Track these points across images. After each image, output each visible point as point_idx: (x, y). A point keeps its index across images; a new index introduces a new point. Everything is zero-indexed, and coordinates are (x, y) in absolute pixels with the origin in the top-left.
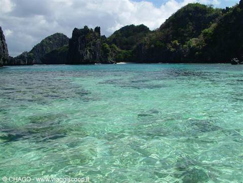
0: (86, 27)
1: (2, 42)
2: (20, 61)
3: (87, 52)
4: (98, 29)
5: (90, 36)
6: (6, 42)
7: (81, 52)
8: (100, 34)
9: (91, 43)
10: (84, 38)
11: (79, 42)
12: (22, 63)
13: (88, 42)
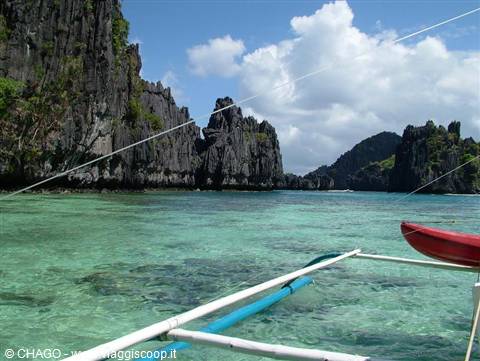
0: (430, 123)
1: (275, 152)
2: (307, 183)
3: (428, 170)
4: (455, 127)
5: (437, 139)
6: (281, 152)
7: (417, 170)
8: (459, 135)
9: (438, 153)
10: (424, 144)
11: (414, 152)
12: (310, 185)
13: (432, 152)
